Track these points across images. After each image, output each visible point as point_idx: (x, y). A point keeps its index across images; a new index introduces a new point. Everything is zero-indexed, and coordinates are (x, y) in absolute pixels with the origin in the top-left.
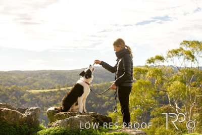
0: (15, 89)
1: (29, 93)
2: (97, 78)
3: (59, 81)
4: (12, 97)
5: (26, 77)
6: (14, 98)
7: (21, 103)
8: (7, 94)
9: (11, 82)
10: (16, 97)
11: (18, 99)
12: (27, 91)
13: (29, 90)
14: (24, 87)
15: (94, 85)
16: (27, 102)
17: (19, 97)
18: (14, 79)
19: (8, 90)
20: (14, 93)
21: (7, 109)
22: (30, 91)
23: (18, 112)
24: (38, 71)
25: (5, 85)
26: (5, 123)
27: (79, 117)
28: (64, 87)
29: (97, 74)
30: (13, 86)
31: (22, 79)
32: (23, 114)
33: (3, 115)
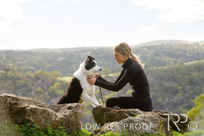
0: (40, 76)
1: (62, 82)
2: (163, 58)
3: (106, 63)
4: (36, 88)
5: (57, 58)
6: (39, 89)
7: (49, 97)
8: (29, 84)
9: (35, 66)
10: (42, 87)
11: (45, 91)
12: (59, 78)
13: (62, 76)
14: (54, 72)
15: (159, 68)
16: (58, 95)
17: (46, 88)
18: (39, 62)
19: (31, 77)
20: (39, 82)
21: (34, 106)
22: (62, 79)
23: (50, 110)
24: (74, 48)
25: (25, 71)
26: (32, 127)
27: (141, 117)
28: (113, 72)
29: (163, 52)
30: (38, 72)
31: (50, 62)
32: (57, 114)
33: (29, 116)
